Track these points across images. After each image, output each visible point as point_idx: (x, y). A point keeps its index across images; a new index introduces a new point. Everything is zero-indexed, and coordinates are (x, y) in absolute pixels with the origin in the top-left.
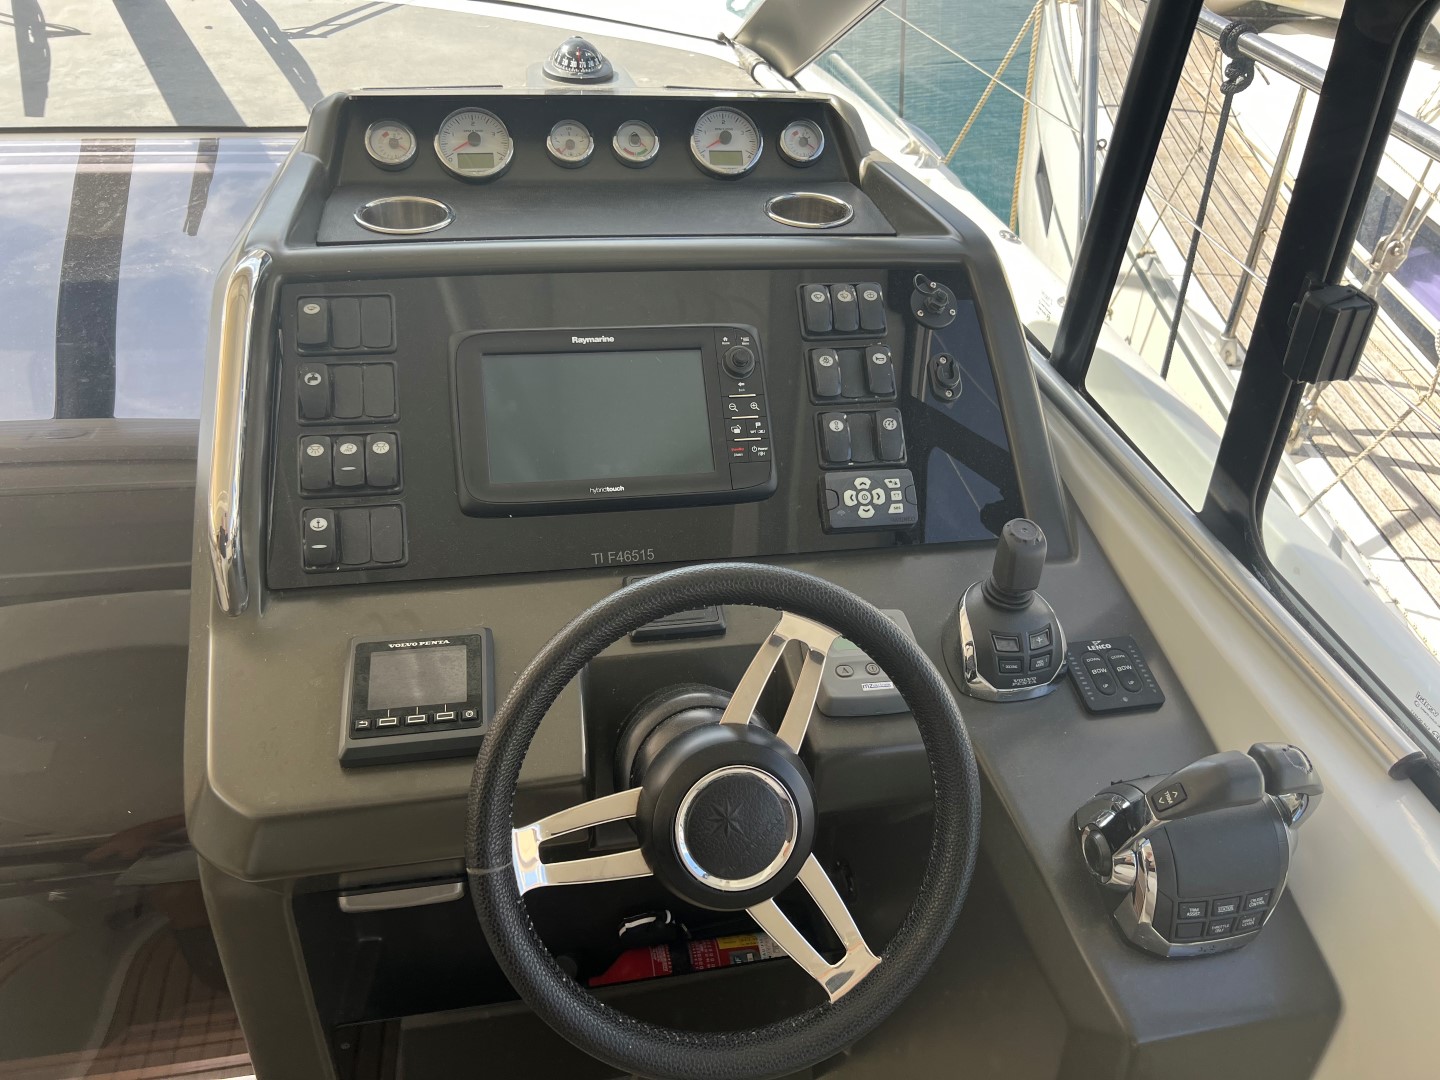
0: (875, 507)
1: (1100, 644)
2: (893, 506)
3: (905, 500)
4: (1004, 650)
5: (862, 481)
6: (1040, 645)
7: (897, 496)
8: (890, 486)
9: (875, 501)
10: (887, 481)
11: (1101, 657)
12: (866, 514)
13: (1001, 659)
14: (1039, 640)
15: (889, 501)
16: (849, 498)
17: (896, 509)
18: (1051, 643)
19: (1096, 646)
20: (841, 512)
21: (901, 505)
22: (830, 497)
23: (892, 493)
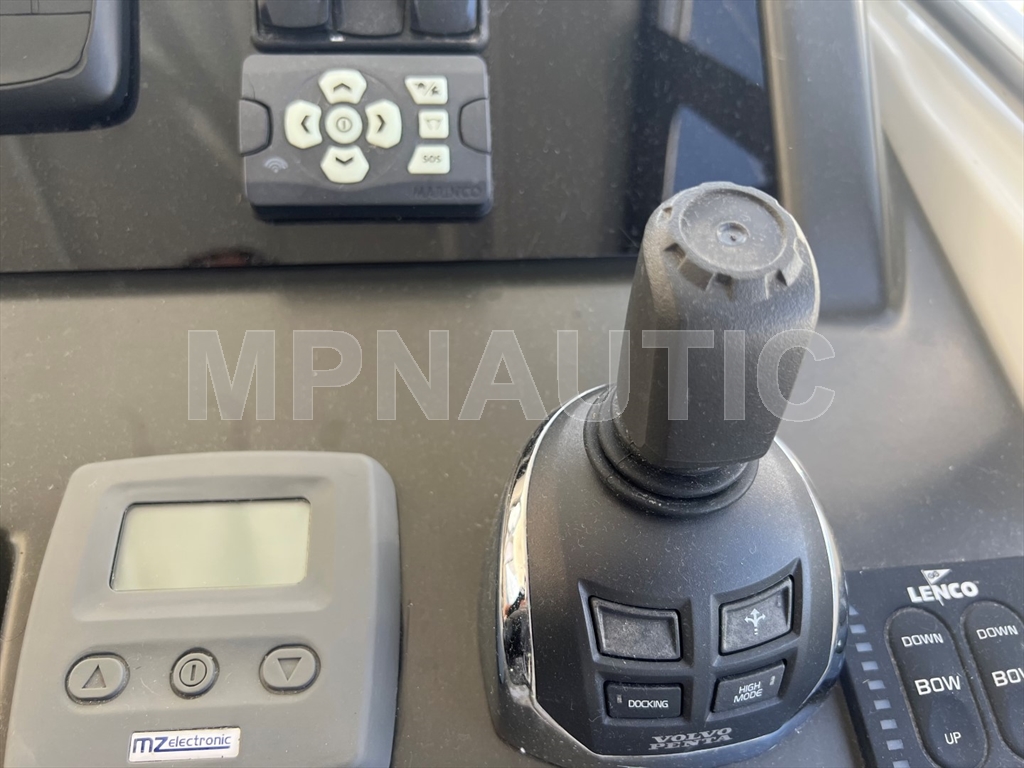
0: (372, 153)
1: (946, 580)
2: (421, 151)
3: (459, 137)
4: (625, 652)
5: (343, 78)
6: (756, 636)
7: (435, 124)
8: (420, 96)
9: (373, 137)
10: (411, 82)
11: (947, 627)
12: (346, 170)
13: (611, 680)
14: (755, 617)
15: (411, 136)
16: (299, 123)
17: (431, 161)
18: (795, 626)
19: (935, 589)
20: (275, 163)
21: (444, 151)
22: (249, 116)
23: (424, 115)
